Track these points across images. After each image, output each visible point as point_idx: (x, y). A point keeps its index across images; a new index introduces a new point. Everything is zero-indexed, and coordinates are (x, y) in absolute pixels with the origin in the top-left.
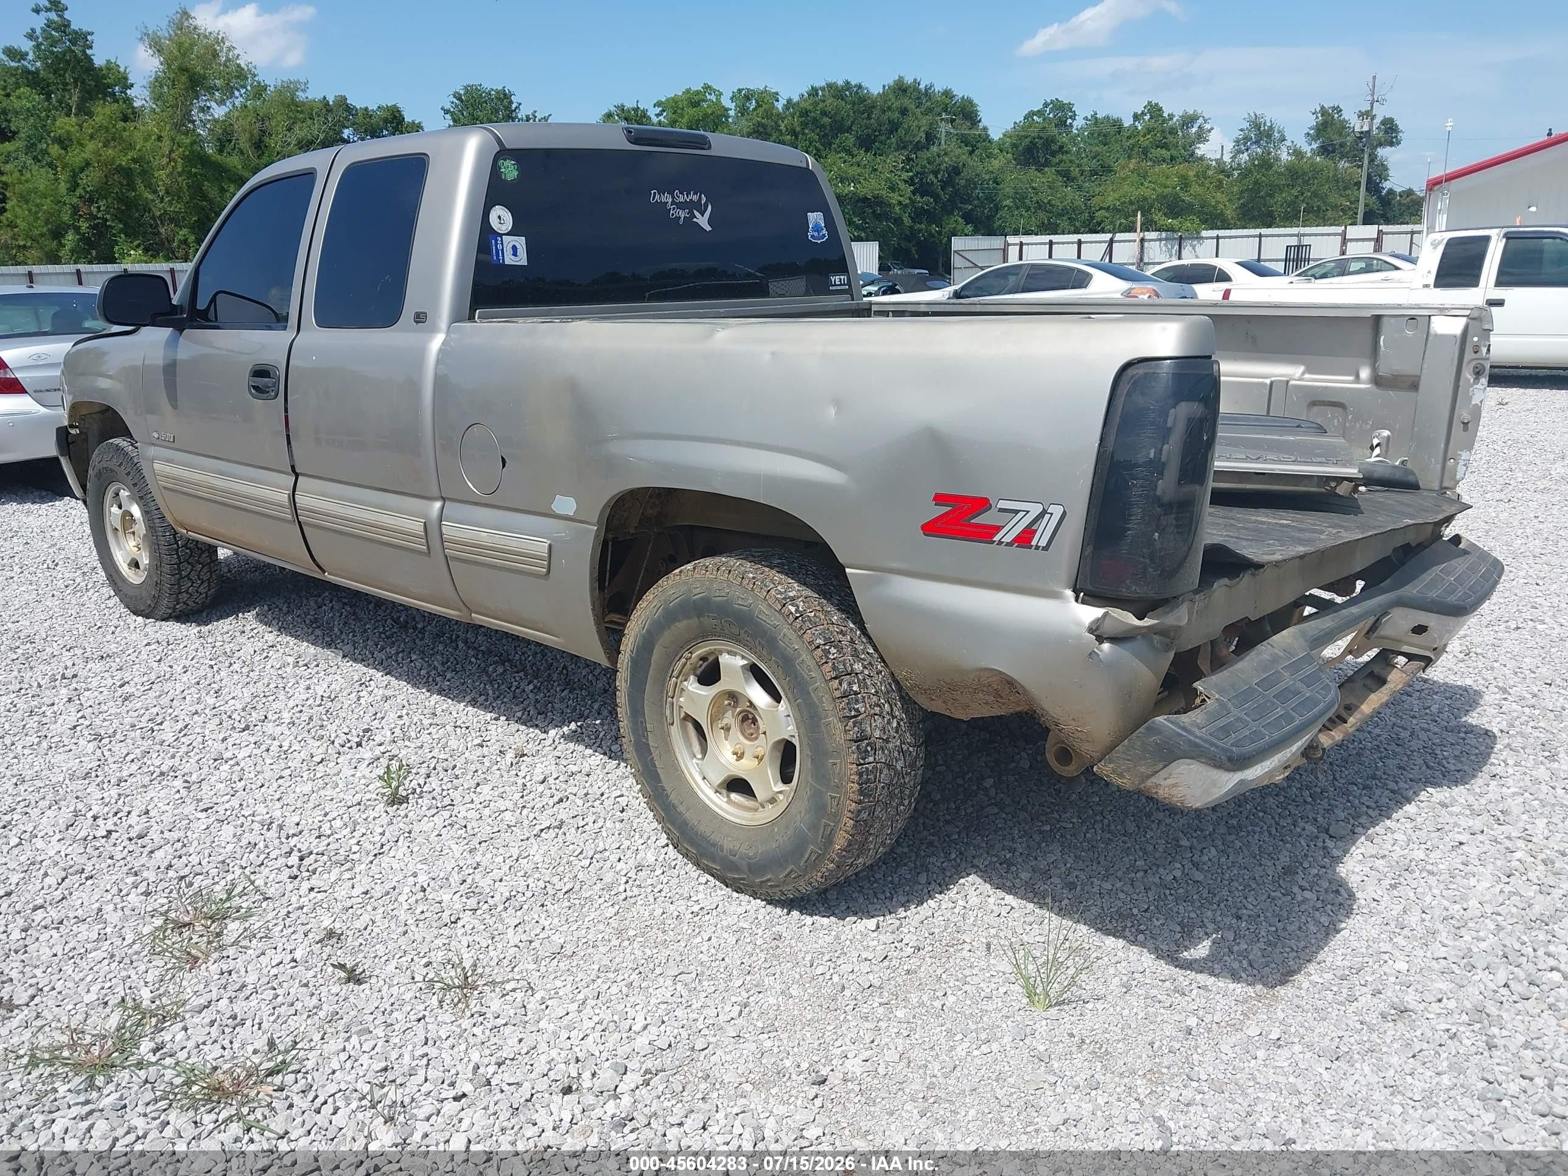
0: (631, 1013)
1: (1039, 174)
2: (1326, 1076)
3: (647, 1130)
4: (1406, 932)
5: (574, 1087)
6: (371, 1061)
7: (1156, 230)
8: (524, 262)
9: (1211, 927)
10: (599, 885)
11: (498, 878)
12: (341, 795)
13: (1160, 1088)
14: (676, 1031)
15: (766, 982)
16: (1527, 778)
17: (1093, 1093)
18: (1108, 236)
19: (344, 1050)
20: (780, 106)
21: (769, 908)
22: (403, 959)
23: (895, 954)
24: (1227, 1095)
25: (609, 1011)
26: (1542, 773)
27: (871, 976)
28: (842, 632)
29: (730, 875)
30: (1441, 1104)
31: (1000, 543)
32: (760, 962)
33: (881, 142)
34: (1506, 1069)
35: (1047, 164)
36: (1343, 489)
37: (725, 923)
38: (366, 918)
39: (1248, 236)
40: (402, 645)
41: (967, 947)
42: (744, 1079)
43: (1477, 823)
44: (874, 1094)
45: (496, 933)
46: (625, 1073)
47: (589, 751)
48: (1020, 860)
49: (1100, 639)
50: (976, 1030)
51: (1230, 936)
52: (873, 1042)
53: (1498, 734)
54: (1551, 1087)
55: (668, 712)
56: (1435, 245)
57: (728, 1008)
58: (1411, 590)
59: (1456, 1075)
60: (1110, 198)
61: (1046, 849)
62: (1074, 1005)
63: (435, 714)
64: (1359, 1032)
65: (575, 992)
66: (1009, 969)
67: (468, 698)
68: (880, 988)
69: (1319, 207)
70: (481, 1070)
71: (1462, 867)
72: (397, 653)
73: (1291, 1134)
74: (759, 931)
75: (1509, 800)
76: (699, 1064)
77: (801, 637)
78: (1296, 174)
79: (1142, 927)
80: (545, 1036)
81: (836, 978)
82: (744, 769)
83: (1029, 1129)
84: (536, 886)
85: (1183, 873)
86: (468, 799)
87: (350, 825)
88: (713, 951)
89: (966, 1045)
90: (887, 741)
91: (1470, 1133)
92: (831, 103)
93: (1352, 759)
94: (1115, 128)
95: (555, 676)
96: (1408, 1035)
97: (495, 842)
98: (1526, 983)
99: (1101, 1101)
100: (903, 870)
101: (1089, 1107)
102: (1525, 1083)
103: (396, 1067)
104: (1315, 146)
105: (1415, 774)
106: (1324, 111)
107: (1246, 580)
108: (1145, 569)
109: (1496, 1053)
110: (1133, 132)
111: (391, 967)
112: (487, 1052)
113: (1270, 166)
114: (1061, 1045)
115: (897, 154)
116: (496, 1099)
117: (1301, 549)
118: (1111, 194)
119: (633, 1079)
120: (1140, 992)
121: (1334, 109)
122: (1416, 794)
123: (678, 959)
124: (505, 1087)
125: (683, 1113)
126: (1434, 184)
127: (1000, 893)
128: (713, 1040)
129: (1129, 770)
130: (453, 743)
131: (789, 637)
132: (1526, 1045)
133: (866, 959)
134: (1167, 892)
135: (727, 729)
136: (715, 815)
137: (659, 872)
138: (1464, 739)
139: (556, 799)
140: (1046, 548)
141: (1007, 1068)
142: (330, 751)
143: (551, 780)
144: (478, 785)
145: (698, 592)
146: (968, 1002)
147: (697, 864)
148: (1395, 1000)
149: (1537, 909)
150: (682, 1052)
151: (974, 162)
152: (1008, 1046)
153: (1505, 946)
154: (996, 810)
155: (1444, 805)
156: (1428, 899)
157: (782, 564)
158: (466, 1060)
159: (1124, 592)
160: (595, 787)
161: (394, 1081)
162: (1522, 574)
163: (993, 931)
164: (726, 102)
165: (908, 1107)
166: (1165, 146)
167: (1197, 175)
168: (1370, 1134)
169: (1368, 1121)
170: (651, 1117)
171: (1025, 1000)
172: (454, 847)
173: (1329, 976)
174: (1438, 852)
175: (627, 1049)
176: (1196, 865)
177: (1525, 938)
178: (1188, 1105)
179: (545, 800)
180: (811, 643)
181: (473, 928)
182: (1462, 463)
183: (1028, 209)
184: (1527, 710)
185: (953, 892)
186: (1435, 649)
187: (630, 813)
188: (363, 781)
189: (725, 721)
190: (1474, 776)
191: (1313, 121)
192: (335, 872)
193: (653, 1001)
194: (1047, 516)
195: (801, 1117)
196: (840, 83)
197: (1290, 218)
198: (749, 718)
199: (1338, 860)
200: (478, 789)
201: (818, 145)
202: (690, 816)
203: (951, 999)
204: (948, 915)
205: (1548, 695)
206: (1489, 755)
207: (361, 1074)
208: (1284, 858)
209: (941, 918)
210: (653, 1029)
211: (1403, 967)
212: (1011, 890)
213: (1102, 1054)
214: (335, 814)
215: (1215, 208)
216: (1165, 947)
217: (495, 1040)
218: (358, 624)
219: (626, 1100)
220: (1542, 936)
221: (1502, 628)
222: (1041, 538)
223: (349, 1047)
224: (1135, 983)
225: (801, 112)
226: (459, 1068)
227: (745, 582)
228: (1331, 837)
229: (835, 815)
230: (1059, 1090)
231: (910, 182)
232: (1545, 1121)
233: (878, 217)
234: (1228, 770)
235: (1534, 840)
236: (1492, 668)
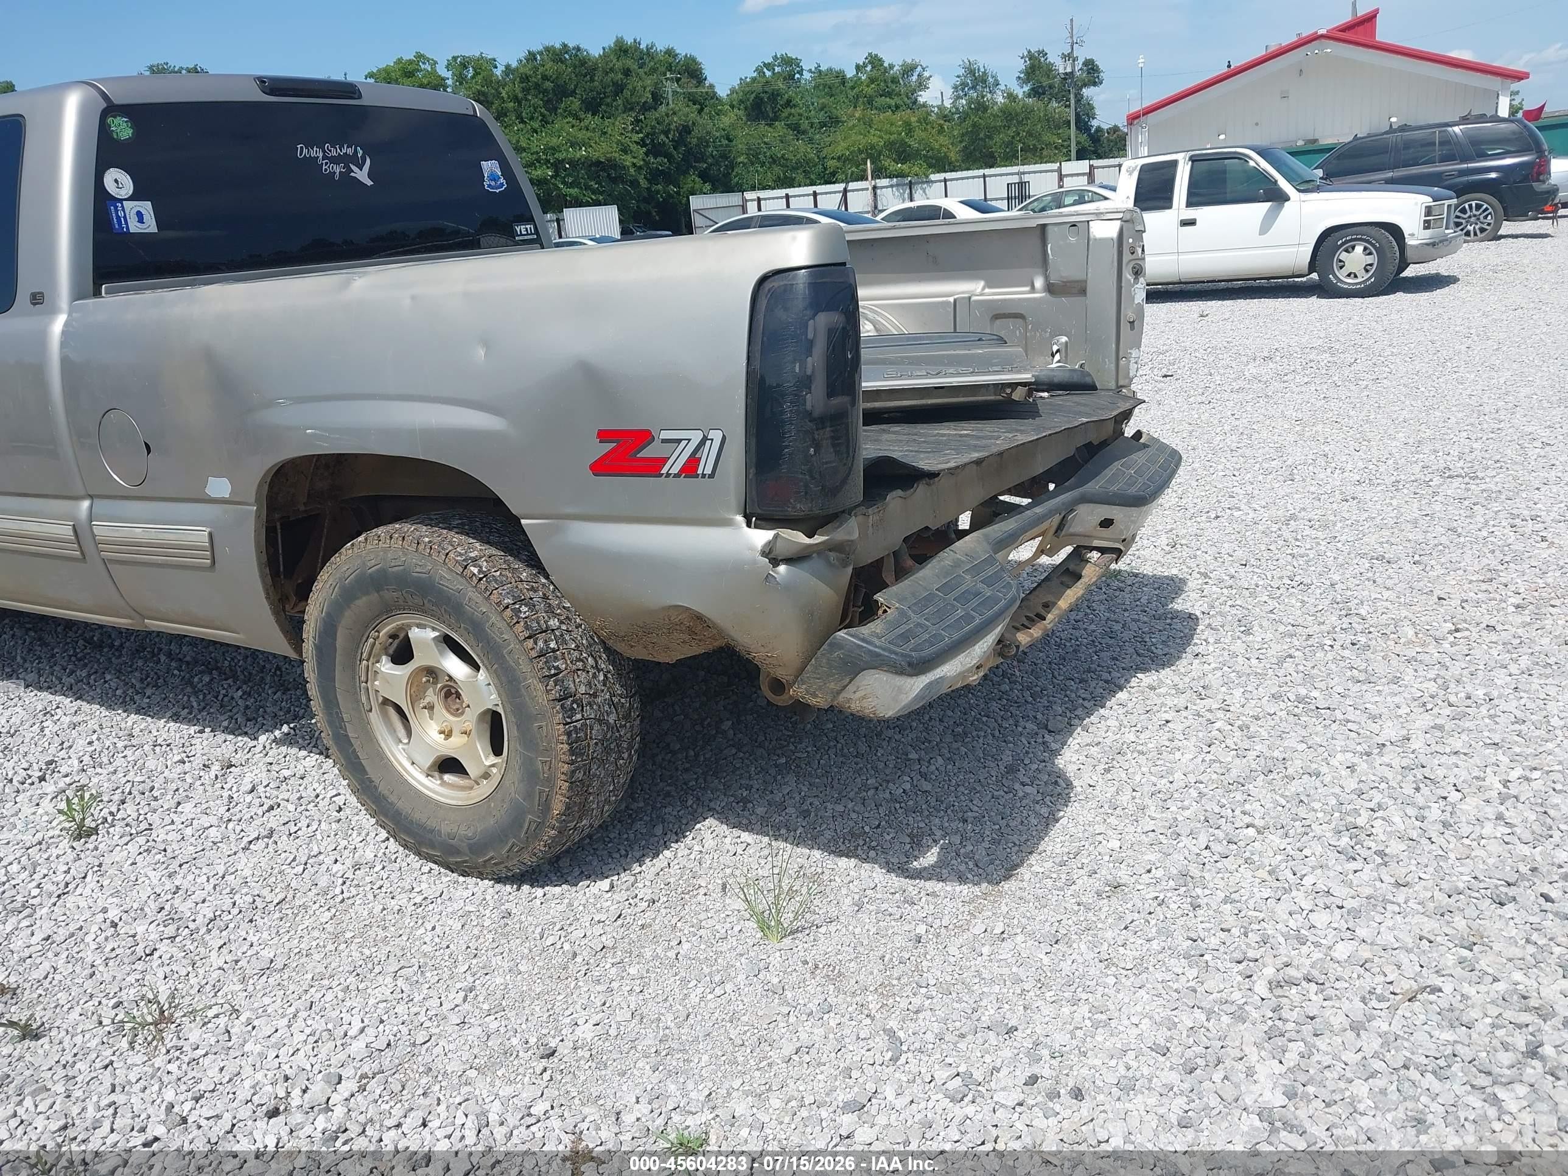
0: (347, 1017)
1: (770, 129)
2: (1046, 960)
3: (362, 1138)
4: (1119, 811)
5: (282, 1108)
6: (47, 1122)
7: (886, 177)
8: (153, 229)
9: (939, 833)
10: (314, 891)
11: (199, 900)
12: (20, 837)
13: (891, 1001)
14: (395, 1028)
15: (494, 963)
16: (1226, 653)
17: (826, 1016)
18: (841, 186)
19: (15, 1115)
20: (498, 72)
21: (498, 887)
22: (90, 1003)
23: (629, 911)
24: (954, 995)
25: (323, 1019)
26: (1239, 647)
27: (604, 938)
28: (533, 589)
29: (452, 859)
30: (1151, 969)
31: (668, 475)
32: (487, 944)
33: (607, 105)
34: (1208, 925)
35: (776, 118)
36: (1018, 395)
37: (450, 910)
38: (46, 966)
39: (974, 177)
40: (96, 666)
41: (702, 891)
42: (468, 1066)
43: (1181, 701)
44: (605, 1057)
45: (197, 958)
46: (339, 1083)
47: (304, 753)
48: (756, 796)
49: (775, 562)
50: (710, 974)
51: (957, 839)
52: (604, 1004)
53: (1200, 615)
54: (1246, 935)
55: (364, 699)
56: (1130, 172)
57: (451, 996)
58: (1094, 486)
59: (1164, 938)
60: (840, 148)
61: (782, 782)
62: (807, 932)
63: (131, 735)
64: (1077, 913)
65: (285, 1006)
66: (742, 906)
67: (169, 714)
68: (613, 948)
69: (1034, 145)
70: (176, 1109)
71: (1167, 743)
72: (89, 676)
73: (1013, 1023)
74: (488, 912)
75: (1210, 675)
76: (420, 1058)
77: (488, 598)
78: (1012, 115)
79: (874, 844)
80: (250, 1059)
81: (567, 946)
82: (453, 747)
83: (761, 1065)
84: (243, 901)
85: (912, 784)
86: (168, 820)
87: (30, 868)
88: (437, 940)
89: (699, 991)
90: (595, 695)
91: (1176, 991)
92: (550, 68)
93: (1069, 656)
94: (839, 80)
95: (268, 679)
96: (1120, 909)
97: (198, 863)
98: (1225, 843)
99: (833, 1023)
100: (638, 825)
101: (820, 1032)
102: (1223, 935)
103: (77, 1122)
104: (1026, 88)
105: (1127, 663)
106: (1031, 56)
107: (921, 490)
108: (806, 486)
109: (1200, 912)
110: (857, 82)
111: (74, 1015)
112: (183, 1088)
113: (985, 109)
114: (794, 974)
115: (625, 116)
116: (191, 1137)
117: (976, 455)
118: (841, 143)
119: (348, 1086)
120: (871, 908)
121: (1039, 52)
122: (1128, 681)
123: (400, 954)
124: (203, 1122)
125: (402, 1113)
126: (1133, 118)
127: (736, 832)
128: (437, 1031)
129: (820, 688)
130: (151, 764)
131: (475, 601)
132: (1225, 901)
133: (599, 922)
134: (898, 806)
135: (430, 708)
136: (429, 800)
137: (378, 868)
138: (1170, 625)
139: (265, 807)
140: (712, 476)
141: (741, 1007)
142: (7, 790)
143: (261, 789)
144: (179, 803)
145: (373, 565)
146: (703, 947)
147: (418, 854)
148: (1109, 877)
149: (1234, 773)
150: (402, 1049)
151: (704, 120)
152: (742, 983)
153: (1206, 811)
154: (734, 751)
155: (1152, 688)
156: (1138, 778)
157: (463, 524)
158: (158, 1102)
159: (791, 512)
160: (310, 789)
161: (75, 1138)
162: (1220, 467)
163: (728, 871)
164: (442, 71)
165: (640, 1064)
166: (889, 95)
167: (919, 121)
168: (1086, 1008)
169: (1084, 996)
170: (366, 1124)
171: (760, 935)
172: (152, 874)
173: (1048, 865)
174: (1147, 732)
175: (342, 1056)
176: (924, 776)
177: (1224, 801)
178: (917, 1012)
179: (253, 810)
180: (499, 604)
181: (172, 957)
182: (1133, 361)
183: (763, 164)
184: (1225, 591)
185: (688, 840)
186: (1124, 540)
187: (348, 811)
188: (45, 818)
189: (427, 700)
190: (1179, 658)
191: (1021, 65)
192: (12, 921)
193: (372, 1001)
194: (708, 443)
195: (527, 1095)
196: (558, 46)
197: (1010, 158)
198: (451, 693)
199: (1056, 753)
200: (180, 809)
201: (543, 110)
202: (403, 805)
203: (686, 946)
204: (684, 862)
205: (1242, 575)
206: (1192, 636)
207: (34, 1138)
208: (1007, 758)
209: (677, 867)
210: (370, 1032)
211: (1115, 844)
212: (747, 828)
213: (836, 976)
214: (11, 858)
215: (939, 151)
216: (895, 860)
217: (194, 1074)
218: (45, 649)
219: (339, 1112)
220: (1239, 797)
221: (1203, 518)
222: (706, 466)
223: (20, 1111)
224: (866, 900)
225: (521, 78)
226: (150, 1111)
227: (421, 547)
228: (1050, 731)
229: (548, 780)
230: (792, 1019)
231: (642, 143)
232: (1241, 967)
233: (614, 180)
234: (911, 675)
235: (1232, 709)
236: (1195, 557)
